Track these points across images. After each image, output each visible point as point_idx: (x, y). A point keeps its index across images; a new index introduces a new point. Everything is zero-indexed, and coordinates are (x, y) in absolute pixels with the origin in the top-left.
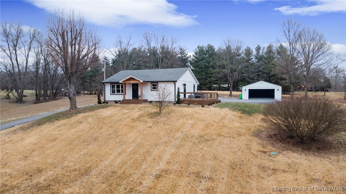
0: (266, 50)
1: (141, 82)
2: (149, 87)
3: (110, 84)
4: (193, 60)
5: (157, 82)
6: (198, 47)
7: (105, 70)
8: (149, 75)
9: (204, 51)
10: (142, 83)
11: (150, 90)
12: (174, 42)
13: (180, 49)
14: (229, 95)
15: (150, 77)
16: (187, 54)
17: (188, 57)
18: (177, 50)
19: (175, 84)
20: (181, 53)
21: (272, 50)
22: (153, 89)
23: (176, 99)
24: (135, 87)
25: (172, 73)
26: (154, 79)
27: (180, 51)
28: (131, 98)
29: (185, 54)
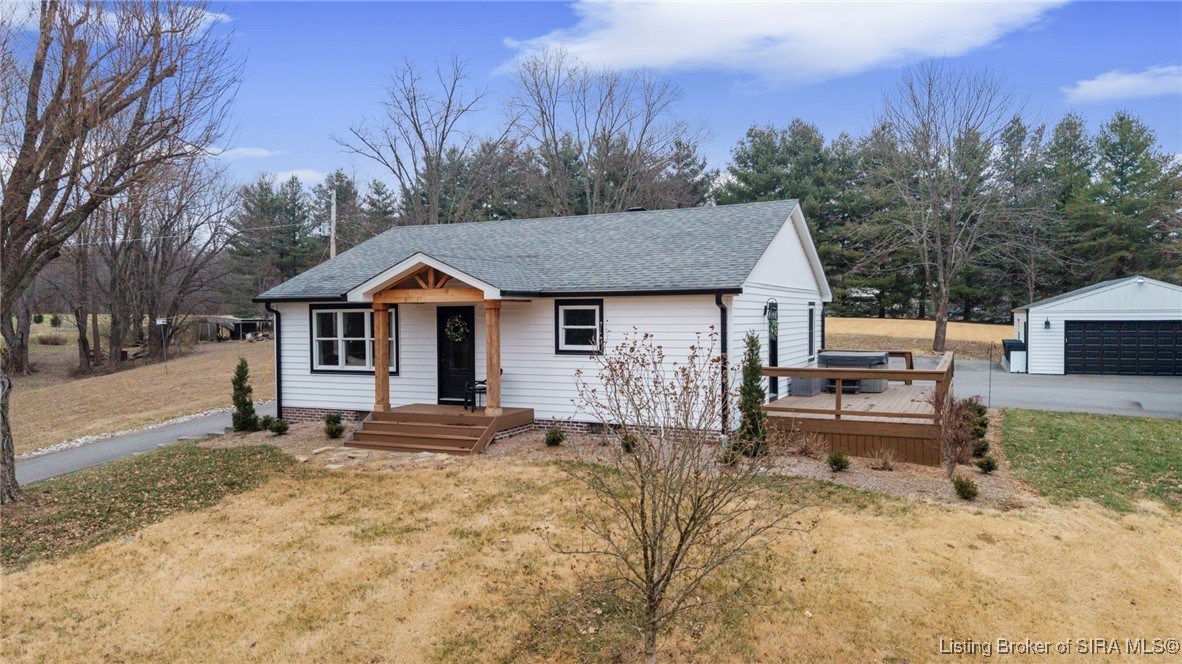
0: (1048, 138)
1: (487, 296)
2: (544, 325)
3: (306, 306)
4: (730, 186)
5: (598, 298)
6: (749, 135)
7: (333, 231)
8: (542, 250)
9: (774, 150)
10: (496, 307)
11: (554, 352)
12: (658, 105)
13: (673, 146)
14: (931, 344)
15: (547, 266)
16: (705, 163)
17: (707, 175)
18: (662, 148)
19: (724, 311)
20: (678, 159)
21: (1079, 136)
22: (568, 342)
23: (736, 418)
24: (456, 329)
25: (689, 234)
26: (574, 274)
27: (675, 150)
28: (432, 398)
29: (693, 162)
